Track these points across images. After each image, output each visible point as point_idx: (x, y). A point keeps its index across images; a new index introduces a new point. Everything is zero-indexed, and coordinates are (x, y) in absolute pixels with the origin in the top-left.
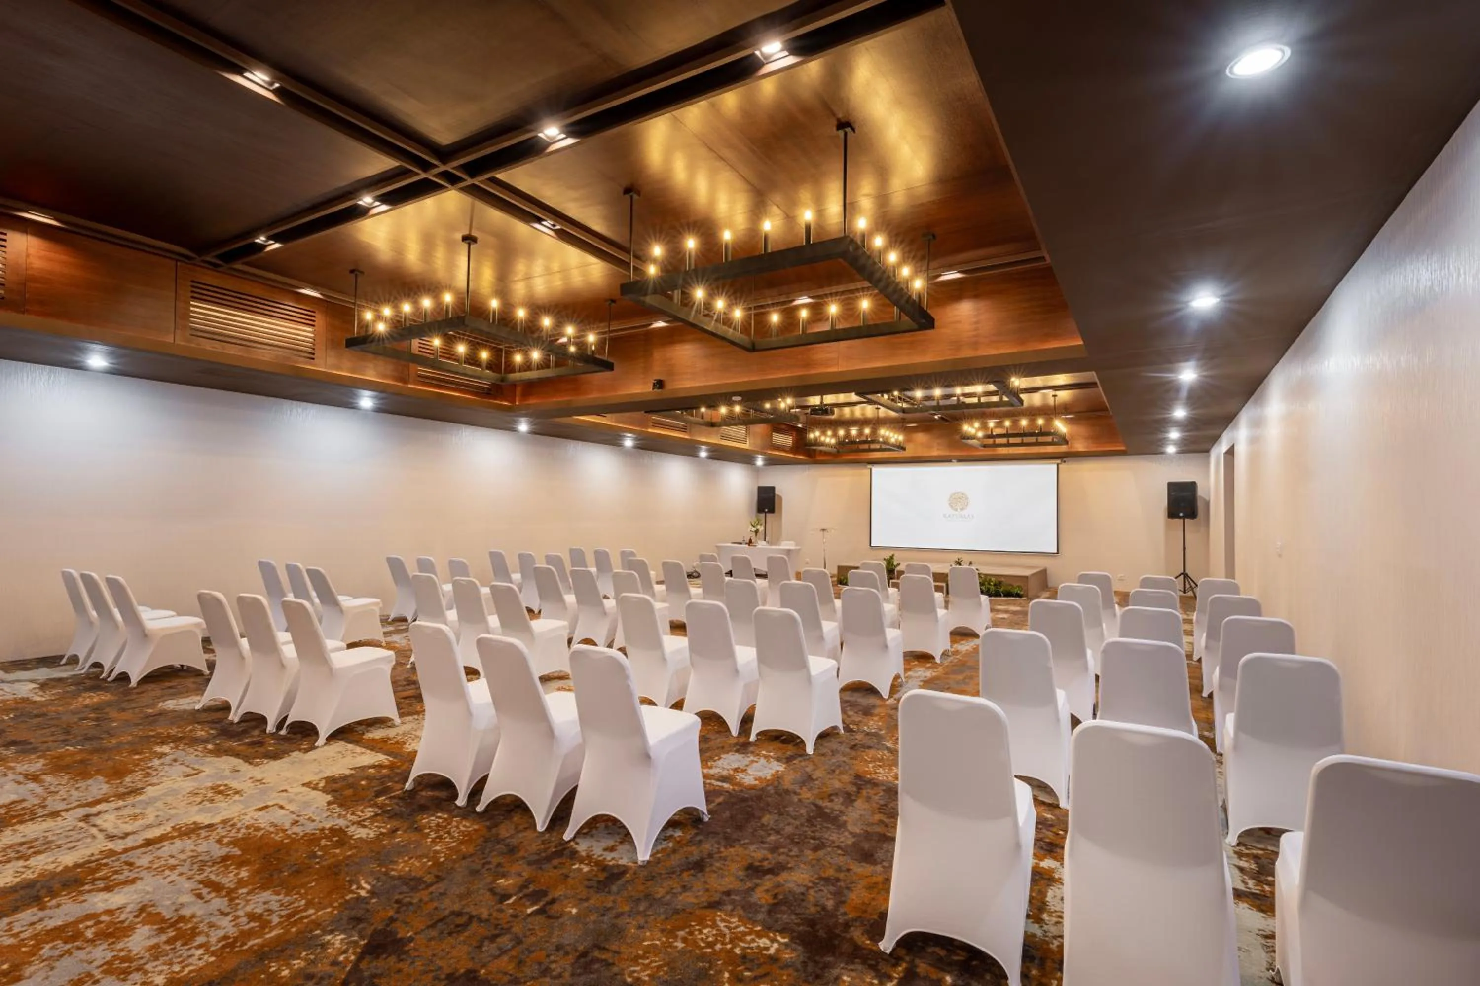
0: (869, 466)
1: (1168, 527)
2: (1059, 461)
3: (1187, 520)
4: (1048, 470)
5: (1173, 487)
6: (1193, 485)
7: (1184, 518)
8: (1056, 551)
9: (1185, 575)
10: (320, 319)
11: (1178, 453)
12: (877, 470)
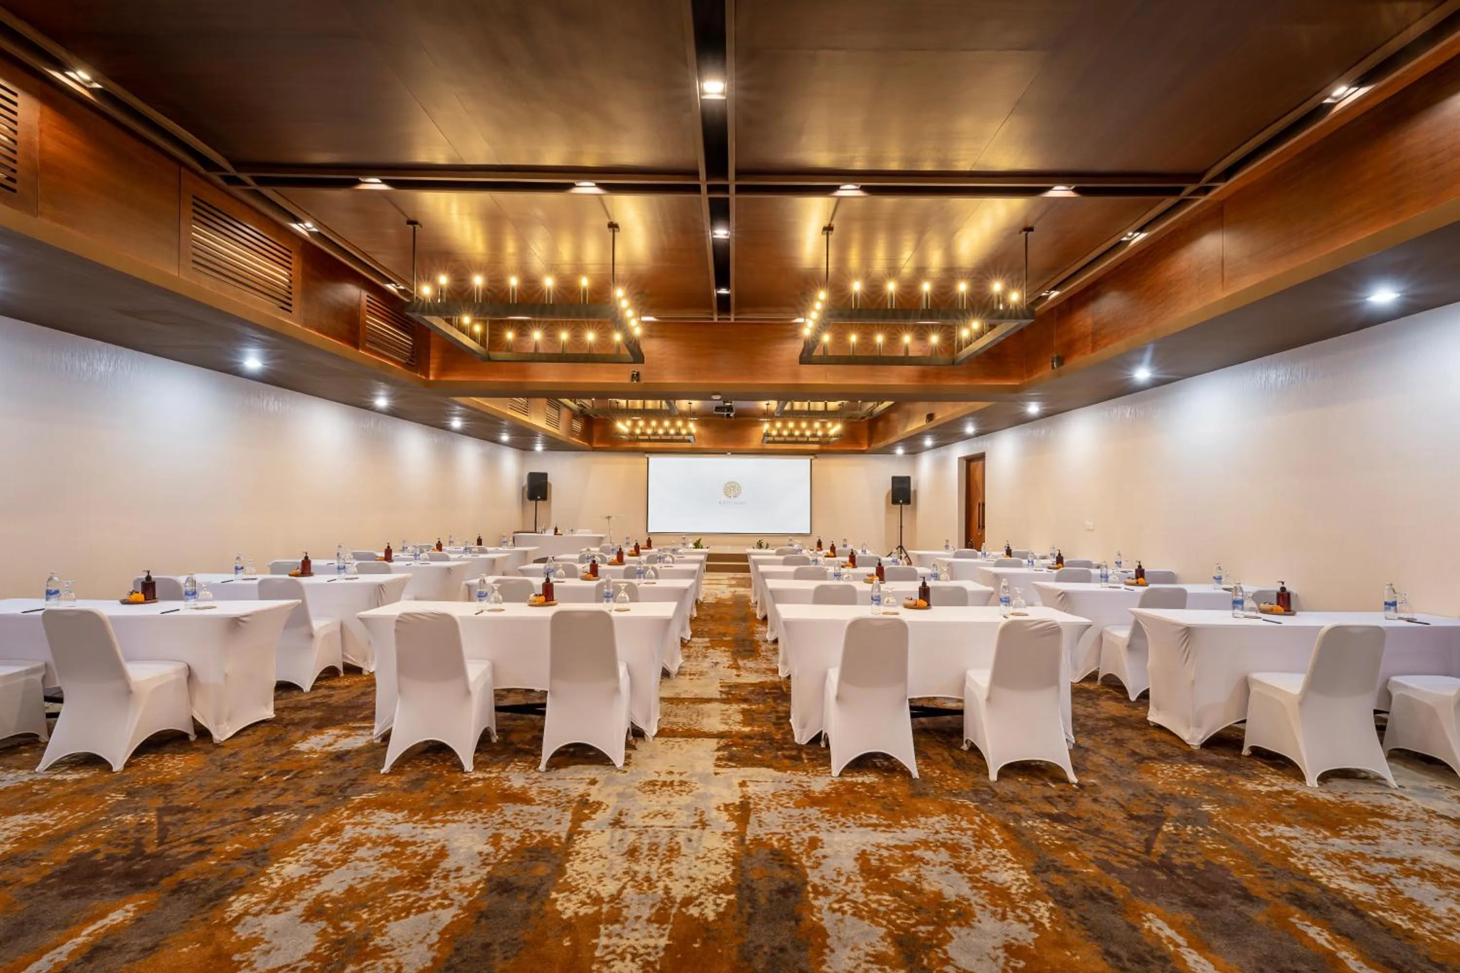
0: (647, 455)
1: (888, 511)
2: (812, 457)
3: (903, 506)
4: (802, 464)
5: (895, 479)
6: (909, 478)
7: (901, 504)
8: (809, 532)
9: (901, 547)
10: (296, 263)
11: (906, 454)
12: (654, 460)
